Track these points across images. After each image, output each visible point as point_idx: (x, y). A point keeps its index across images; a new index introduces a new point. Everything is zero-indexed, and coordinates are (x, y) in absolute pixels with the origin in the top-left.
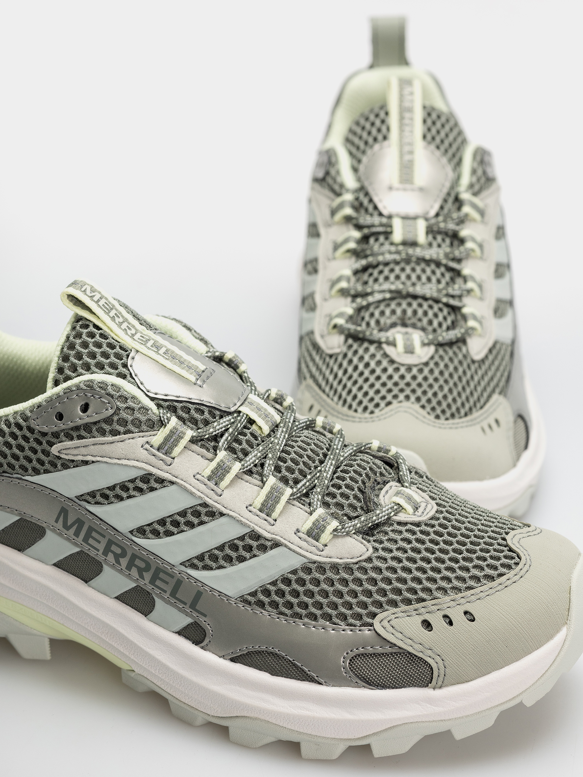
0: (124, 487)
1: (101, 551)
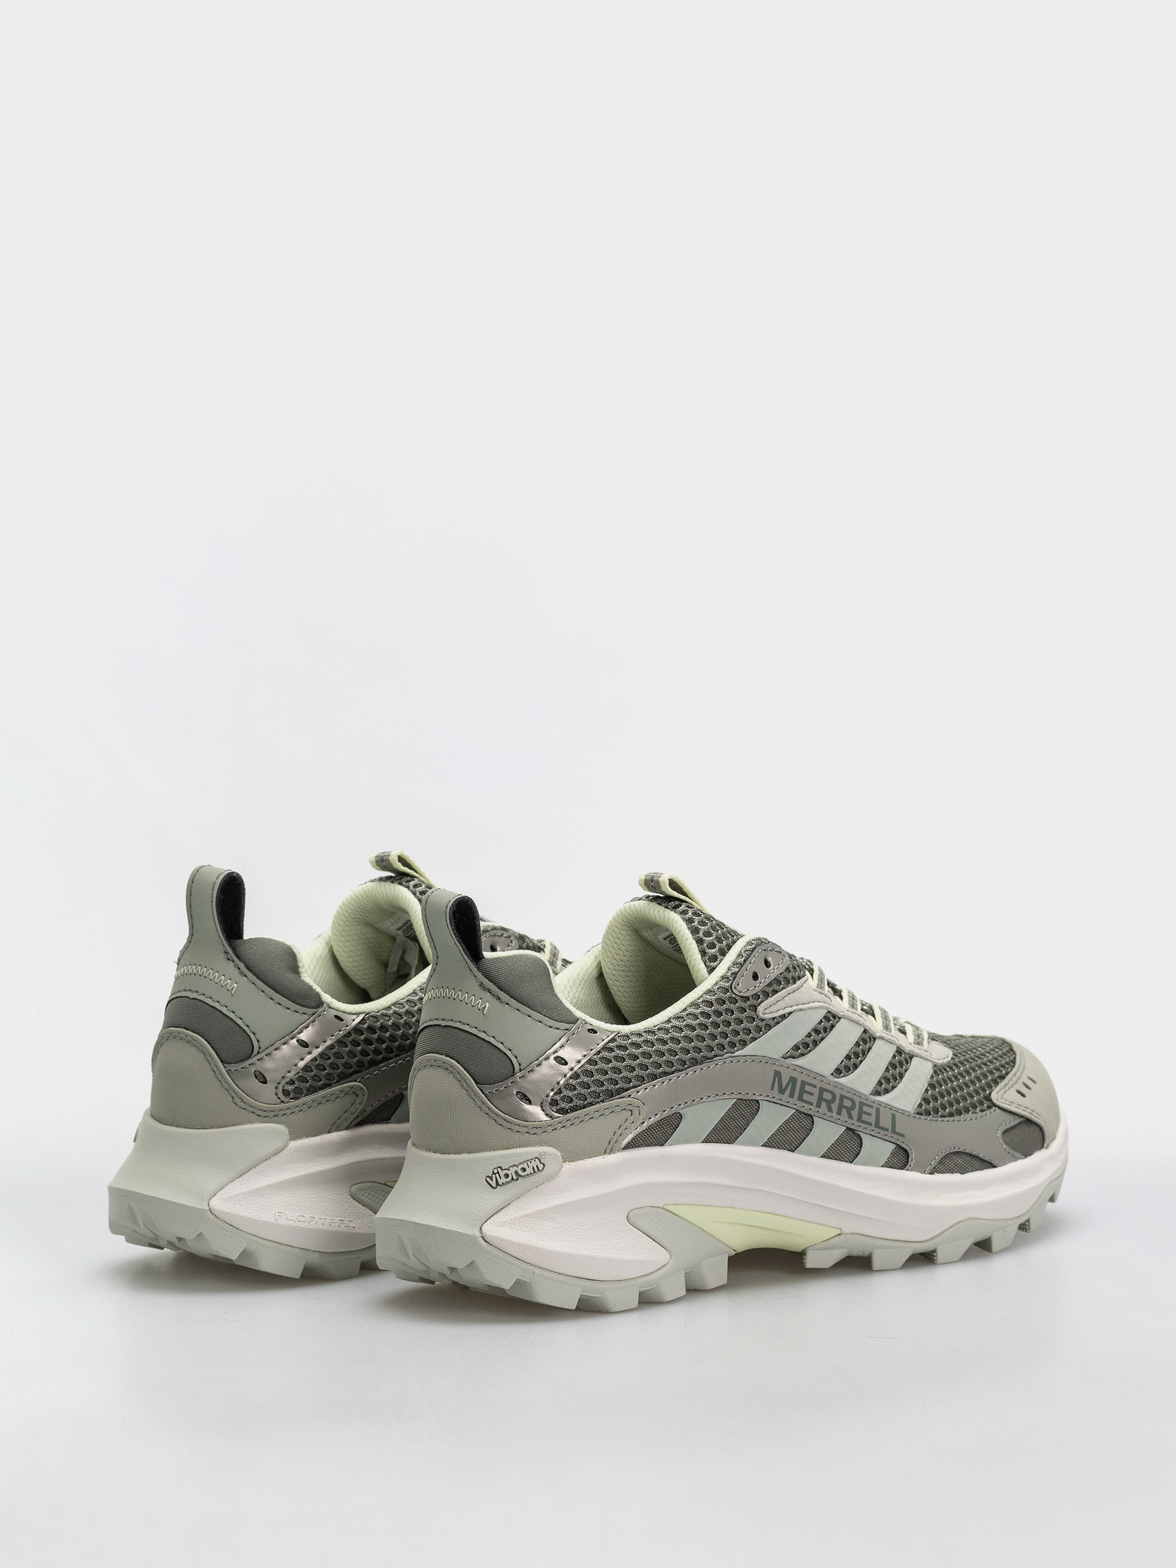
0: (816, 1031)
1: (815, 1104)
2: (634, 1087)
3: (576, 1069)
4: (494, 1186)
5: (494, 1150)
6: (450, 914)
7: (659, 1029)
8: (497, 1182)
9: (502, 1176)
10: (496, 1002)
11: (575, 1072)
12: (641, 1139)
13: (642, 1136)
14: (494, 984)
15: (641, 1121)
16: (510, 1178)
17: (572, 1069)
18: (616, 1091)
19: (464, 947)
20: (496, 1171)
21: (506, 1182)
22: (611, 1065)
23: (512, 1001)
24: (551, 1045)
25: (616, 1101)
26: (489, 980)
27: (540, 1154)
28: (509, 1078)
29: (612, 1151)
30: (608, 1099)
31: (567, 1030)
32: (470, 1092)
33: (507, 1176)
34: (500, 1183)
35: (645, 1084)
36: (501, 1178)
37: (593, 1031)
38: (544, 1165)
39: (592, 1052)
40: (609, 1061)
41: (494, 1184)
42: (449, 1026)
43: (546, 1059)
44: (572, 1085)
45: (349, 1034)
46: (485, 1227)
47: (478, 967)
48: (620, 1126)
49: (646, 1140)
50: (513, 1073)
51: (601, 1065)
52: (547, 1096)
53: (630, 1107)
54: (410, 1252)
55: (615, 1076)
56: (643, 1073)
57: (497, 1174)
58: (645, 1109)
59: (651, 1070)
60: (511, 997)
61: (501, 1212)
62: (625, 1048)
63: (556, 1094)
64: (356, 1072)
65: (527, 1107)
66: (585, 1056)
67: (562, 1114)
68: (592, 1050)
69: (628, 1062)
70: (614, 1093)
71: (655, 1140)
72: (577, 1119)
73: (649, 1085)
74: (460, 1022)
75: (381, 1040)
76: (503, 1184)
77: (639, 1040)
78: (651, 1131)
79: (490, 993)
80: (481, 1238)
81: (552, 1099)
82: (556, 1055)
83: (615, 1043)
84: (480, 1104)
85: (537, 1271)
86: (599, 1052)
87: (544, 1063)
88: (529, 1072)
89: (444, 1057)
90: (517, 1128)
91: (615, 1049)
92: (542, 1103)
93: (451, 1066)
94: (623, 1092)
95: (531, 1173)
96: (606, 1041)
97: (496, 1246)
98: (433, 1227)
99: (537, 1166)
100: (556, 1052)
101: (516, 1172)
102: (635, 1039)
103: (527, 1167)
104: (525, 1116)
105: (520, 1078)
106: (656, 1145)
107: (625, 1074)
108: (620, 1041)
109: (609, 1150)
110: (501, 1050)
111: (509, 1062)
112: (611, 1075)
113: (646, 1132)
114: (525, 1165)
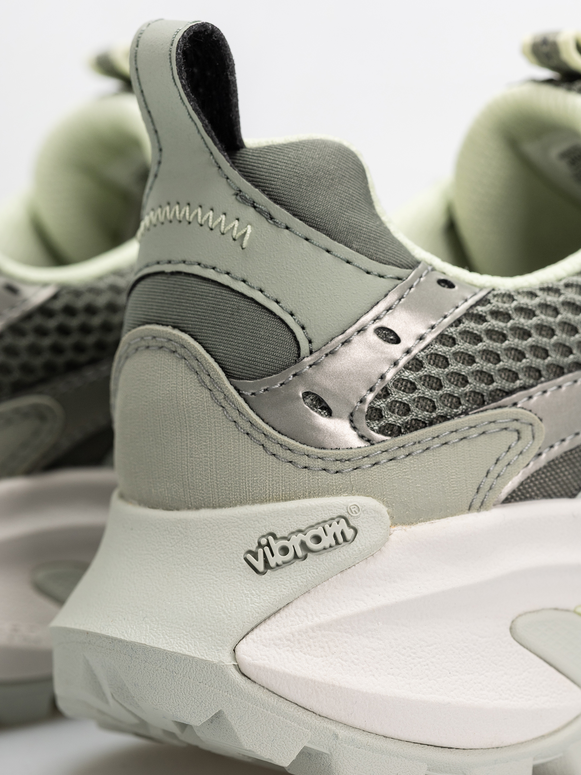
2: (524, 388)
3: (415, 352)
4: (261, 568)
5: (262, 502)
6: (178, 54)
7: (567, 286)
8: (266, 561)
9: (276, 551)
10: (265, 225)
11: (415, 358)
12: (535, 485)
13: (537, 480)
14: (263, 191)
15: (536, 451)
16: (291, 555)
17: (408, 352)
18: (490, 395)
19: (207, 121)
20: (264, 541)
21: (284, 563)
22: (480, 346)
23: (296, 223)
24: (370, 305)
25: (490, 412)
26: (253, 185)
27: (349, 510)
28: (288, 366)
29: (482, 506)
30: (476, 409)
31: (399, 279)
32: (216, 393)
33: (285, 550)
34: (272, 564)
35: (542, 382)
36: (273, 555)
37: (447, 284)
38: (356, 531)
39: (446, 320)
40: (478, 339)
41: (261, 566)
42: (179, 273)
43: (359, 332)
44: (408, 381)
45: (28, 316)
46: (242, 648)
47: (233, 163)
48: (498, 460)
49: (544, 488)
50: (298, 356)
51: (462, 346)
52: (361, 402)
53: (516, 425)
54: (107, 691)
55: (488, 367)
56: (538, 362)
57: (267, 549)
58: (542, 429)
59: (554, 357)
60: (295, 215)
61: (273, 619)
62: (506, 316)
63: (378, 397)
64: (43, 381)
65: (322, 420)
66: (433, 327)
67: (390, 435)
68: (445, 317)
69: (512, 341)
70: (486, 398)
71: (561, 486)
72: (417, 445)
73: (551, 386)
74: (199, 264)
75: (85, 329)
76: (278, 565)
77: (532, 303)
78: (553, 470)
79: (255, 207)
80: (233, 670)
81: (370, 408)
82: (378, 324)
83: (488, 307)
84: (235, 414)
85: (342, 733)
86: (459, 321)
87: (356, 339)
88: (327, 355)
89: (169, 329)
90: (305, 461)
91: (489, 318)
92: (351, 415)
93: (183, 347)
94: (503, 397)
95: (331, 546)
96: (471, 302)
97: (264, 684)
98: (144, 648)
99: (342, 533)
100: (377, 318)
101: (303, 544)
102: (524, 301)
103: (322, 534)
104: (320, 437)
105: (310, 366)
106: (562, 496)
107: (506, 362)
108: (496, 304)
109: (477, 503)
110: (275, 315)
111: (289, 336)
112: (480, 364)
113: (543, 473)
114: (319, 531)
